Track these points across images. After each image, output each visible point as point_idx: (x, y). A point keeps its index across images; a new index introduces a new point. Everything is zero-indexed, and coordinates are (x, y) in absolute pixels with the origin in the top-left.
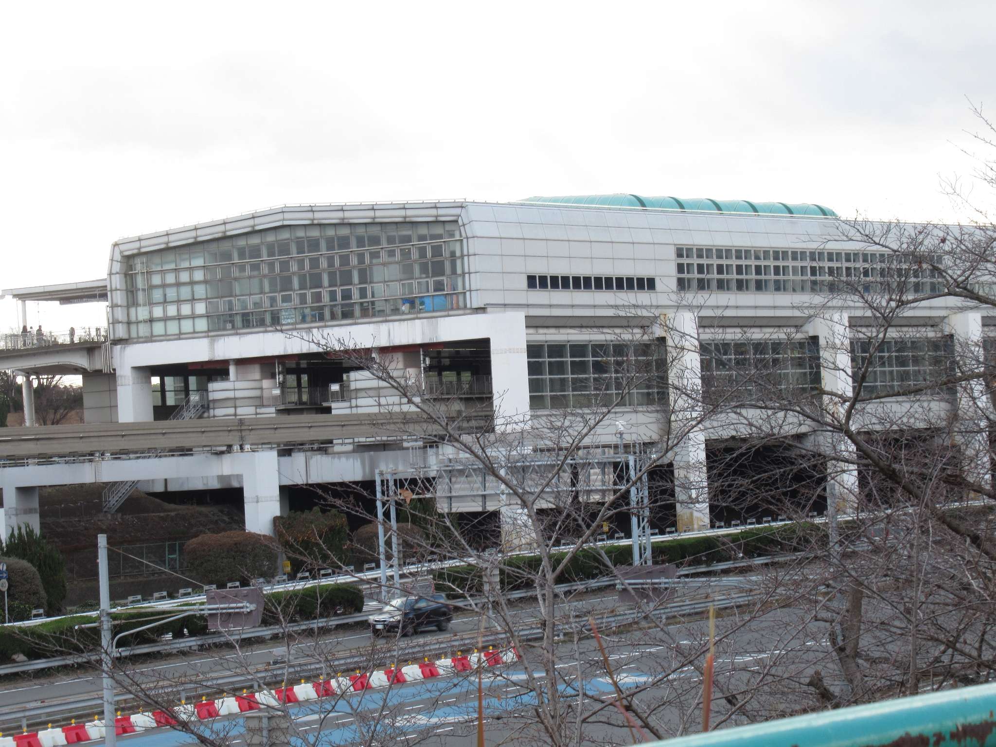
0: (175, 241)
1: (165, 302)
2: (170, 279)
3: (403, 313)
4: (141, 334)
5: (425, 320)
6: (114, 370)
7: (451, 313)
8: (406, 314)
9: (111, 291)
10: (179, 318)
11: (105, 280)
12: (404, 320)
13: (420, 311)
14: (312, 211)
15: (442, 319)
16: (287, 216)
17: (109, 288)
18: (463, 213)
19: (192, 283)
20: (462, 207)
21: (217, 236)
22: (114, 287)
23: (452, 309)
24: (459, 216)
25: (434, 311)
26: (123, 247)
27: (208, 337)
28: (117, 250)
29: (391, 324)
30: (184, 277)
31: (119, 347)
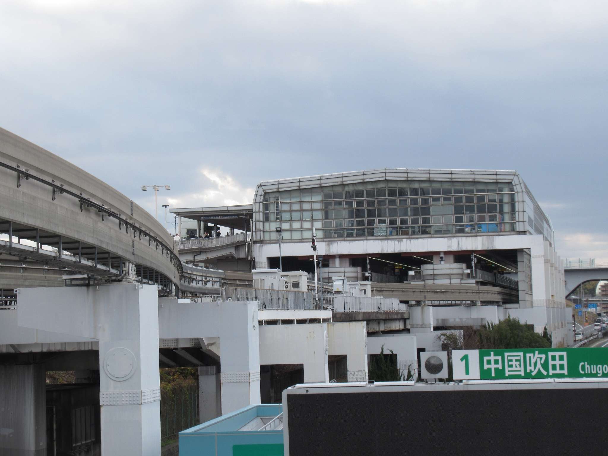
0: (304, 186)
1: (291, 220)
2: (296, 207)
3: (467, 233)
4: (272, 238)
5: (485, 237)
6: (255, 258)
7: (501, 233)
8: (469, 233)
9: (255, 212)
10: (302, 230)
11: (251, 205)
12: (469, 236)
13: (478, 232)
14: (407, 173)
15: (497, 237)
16: (387, 174)
17: (254, 211)
18: (516, 179)
19: (312, 210)
20: (515, 175)
21: (336, 184)
22: (257, 210)
23: (501, 231)
24: (513, 180)
25: (488, 232)
26: (264, 188)
27: (323, 241)
28: (261, 189)
29: (460, 238)
30: (306, 206)
31: (258, 245)
